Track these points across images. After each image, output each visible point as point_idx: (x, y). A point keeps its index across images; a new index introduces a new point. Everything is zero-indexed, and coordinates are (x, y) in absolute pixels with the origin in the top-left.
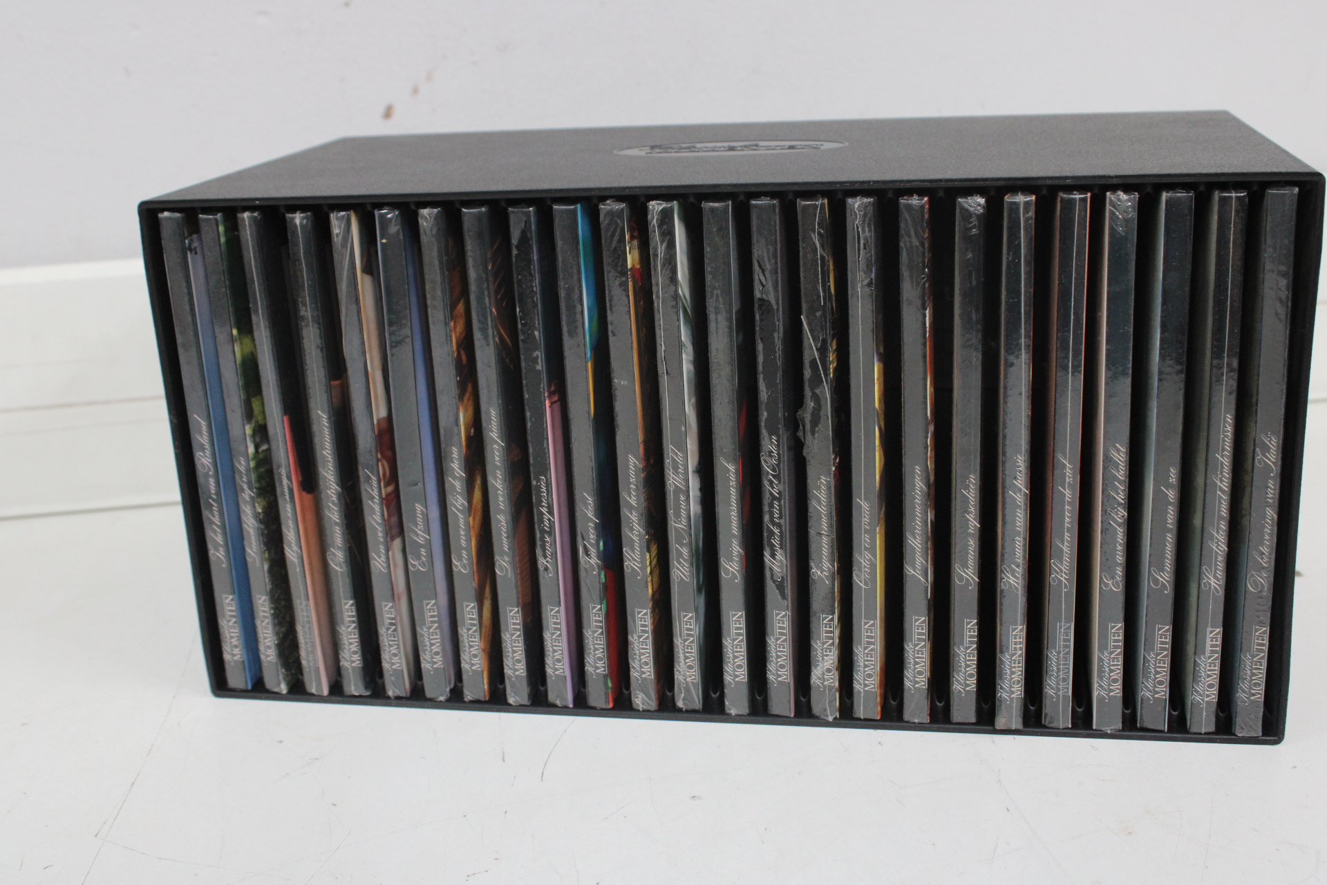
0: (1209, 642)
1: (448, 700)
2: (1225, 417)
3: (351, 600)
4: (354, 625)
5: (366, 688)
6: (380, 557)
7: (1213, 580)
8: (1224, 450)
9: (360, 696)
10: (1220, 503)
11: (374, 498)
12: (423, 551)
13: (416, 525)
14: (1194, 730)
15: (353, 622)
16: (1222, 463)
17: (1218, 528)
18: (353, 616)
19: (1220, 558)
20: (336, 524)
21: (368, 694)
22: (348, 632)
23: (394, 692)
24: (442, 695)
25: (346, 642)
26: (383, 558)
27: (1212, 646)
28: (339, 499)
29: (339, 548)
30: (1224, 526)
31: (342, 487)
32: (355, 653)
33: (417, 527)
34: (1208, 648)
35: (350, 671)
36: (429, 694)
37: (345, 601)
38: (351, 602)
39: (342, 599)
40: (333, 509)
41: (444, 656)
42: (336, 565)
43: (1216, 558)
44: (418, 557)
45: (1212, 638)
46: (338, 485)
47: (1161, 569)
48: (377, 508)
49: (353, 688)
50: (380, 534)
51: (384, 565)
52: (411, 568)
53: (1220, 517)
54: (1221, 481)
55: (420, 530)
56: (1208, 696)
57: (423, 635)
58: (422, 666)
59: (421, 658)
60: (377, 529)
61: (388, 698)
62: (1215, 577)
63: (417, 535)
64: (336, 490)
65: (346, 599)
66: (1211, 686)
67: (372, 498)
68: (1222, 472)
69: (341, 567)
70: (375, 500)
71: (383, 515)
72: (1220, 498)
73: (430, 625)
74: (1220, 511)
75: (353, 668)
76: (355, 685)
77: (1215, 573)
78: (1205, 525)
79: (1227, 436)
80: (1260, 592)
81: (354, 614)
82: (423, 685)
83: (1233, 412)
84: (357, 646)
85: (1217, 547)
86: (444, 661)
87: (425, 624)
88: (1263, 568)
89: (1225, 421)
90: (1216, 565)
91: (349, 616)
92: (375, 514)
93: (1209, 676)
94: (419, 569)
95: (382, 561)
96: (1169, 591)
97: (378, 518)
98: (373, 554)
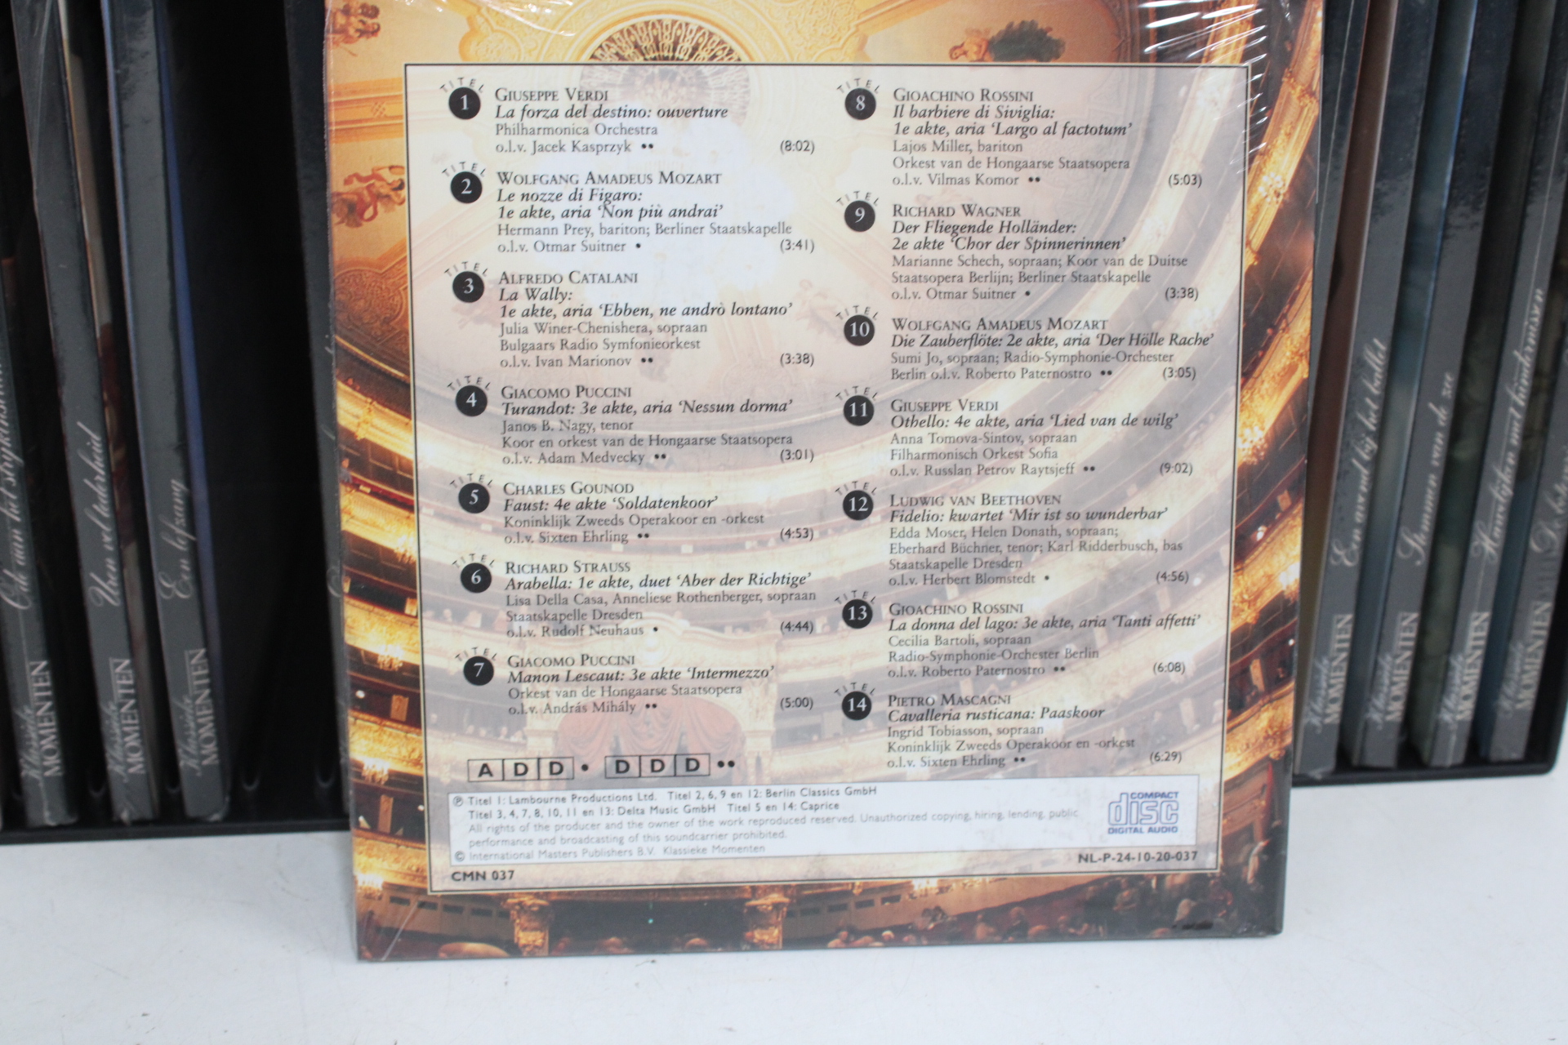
0: (1472, 634)
1: (226, 819)
2: (1534, 294)
3: (43, 659)
4: (49, 704)
5: (70, 811)
6: (106, 579)
7: (1488, 542)
8: (1526, 344)
9: (60, 827)
10: (1511, 425)
11: (96, 473)
12: (185, 565)
13: (172, 517)
14: (1436, 762)
15: (47, 698)
16: (1521, 365)
17: (1505, 463)
18: (46, 689)
19: (1501, 509)
20: (15, 524)
21: (72, 820)
22: (36, 717)
23: (131, 813)
24: (216, 811)
25: (33, 735)
26: (113, 580)
27: (1476, 639)
28: (19, 478)
29: (19, 568)
30: (1511, 459)
31: (25, 457)
32: (50, 752)
33: (173, 522)
34: (1470, 643)
35: (41, 785)
36: (191, 810)
37: (33, 663)
38: (44, 664)
39: (26, 659)
40: (8, 498)
41: (219, 745)
42: (14, 599)
43: (1496, 507)
44: (175, 575)
45: (1476, 627)
46: (17, 453)
47: (1416, 529)
48: (102, 492)
49: (47, 814)
50: (107, 539)
51: (116, 593)
52: (160, 595)
53: (1510, 448)
54: (1517, 392)
55: (180, 526)
56: (1461, 712)
57: (182, 712)
58: (182, 764)
59: (180, 751)
60: (100, 529)
61: (120, 823)
62: (1492, 538)
63: (174, 536)
64: (13, 462)
65: (32, 658)
66: (1466, 698)
67: (92, 474)
68: (1520, 377)
69: (24, 602)
70: (98, 478)
71: (112, 505)
72: (1513, 418)
73: (196, 692)
74: (1509, 437)
75: (47, 779)
76: (51, 808)
77: (1493, 530)
78: (1488, 459)
79: (1532, 323)
80: (1549, 551)
81: (48, 684)
82: (180, 796)
83: (1546, 284)
84: (54, 740)
85: (1499, 492)
86: (221, 753)
87: (186, 691)
88: (1557, 516)
89: (1534, 301)
90: (1495, 519)
91: (40, 689)
92: (97, 502)
93: (1465, 683)
94: (177, 597)
95: (111, 586)
96: (1421, 563)
97: (103, 509)
98: (93, 575)
